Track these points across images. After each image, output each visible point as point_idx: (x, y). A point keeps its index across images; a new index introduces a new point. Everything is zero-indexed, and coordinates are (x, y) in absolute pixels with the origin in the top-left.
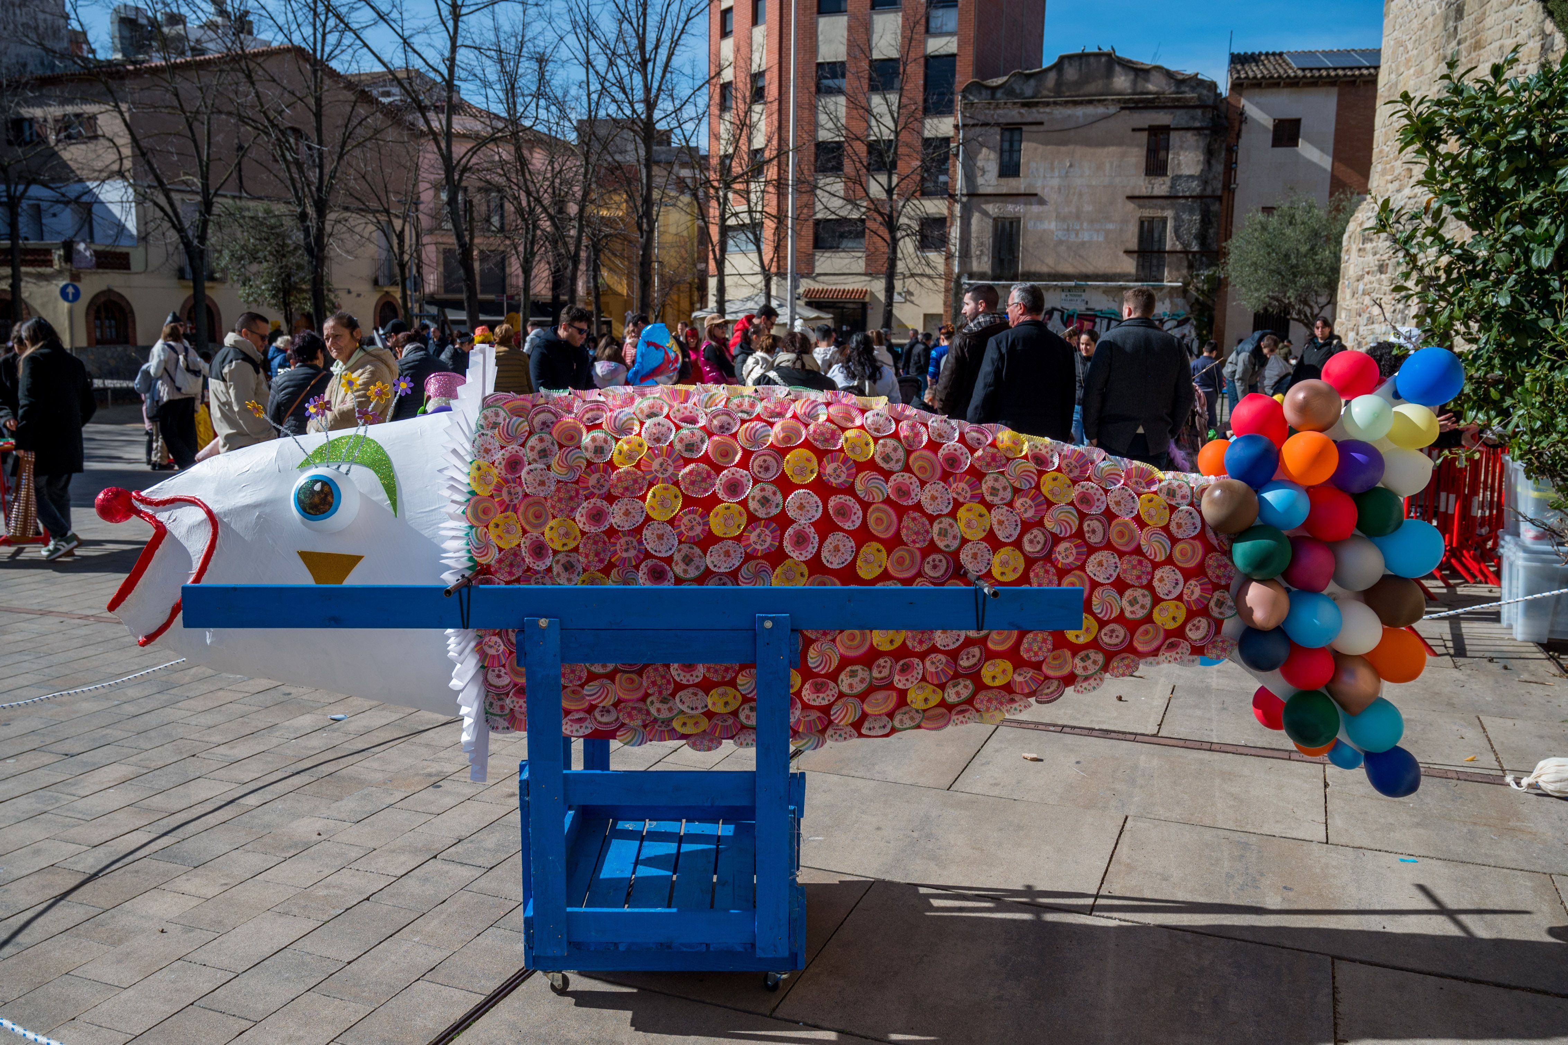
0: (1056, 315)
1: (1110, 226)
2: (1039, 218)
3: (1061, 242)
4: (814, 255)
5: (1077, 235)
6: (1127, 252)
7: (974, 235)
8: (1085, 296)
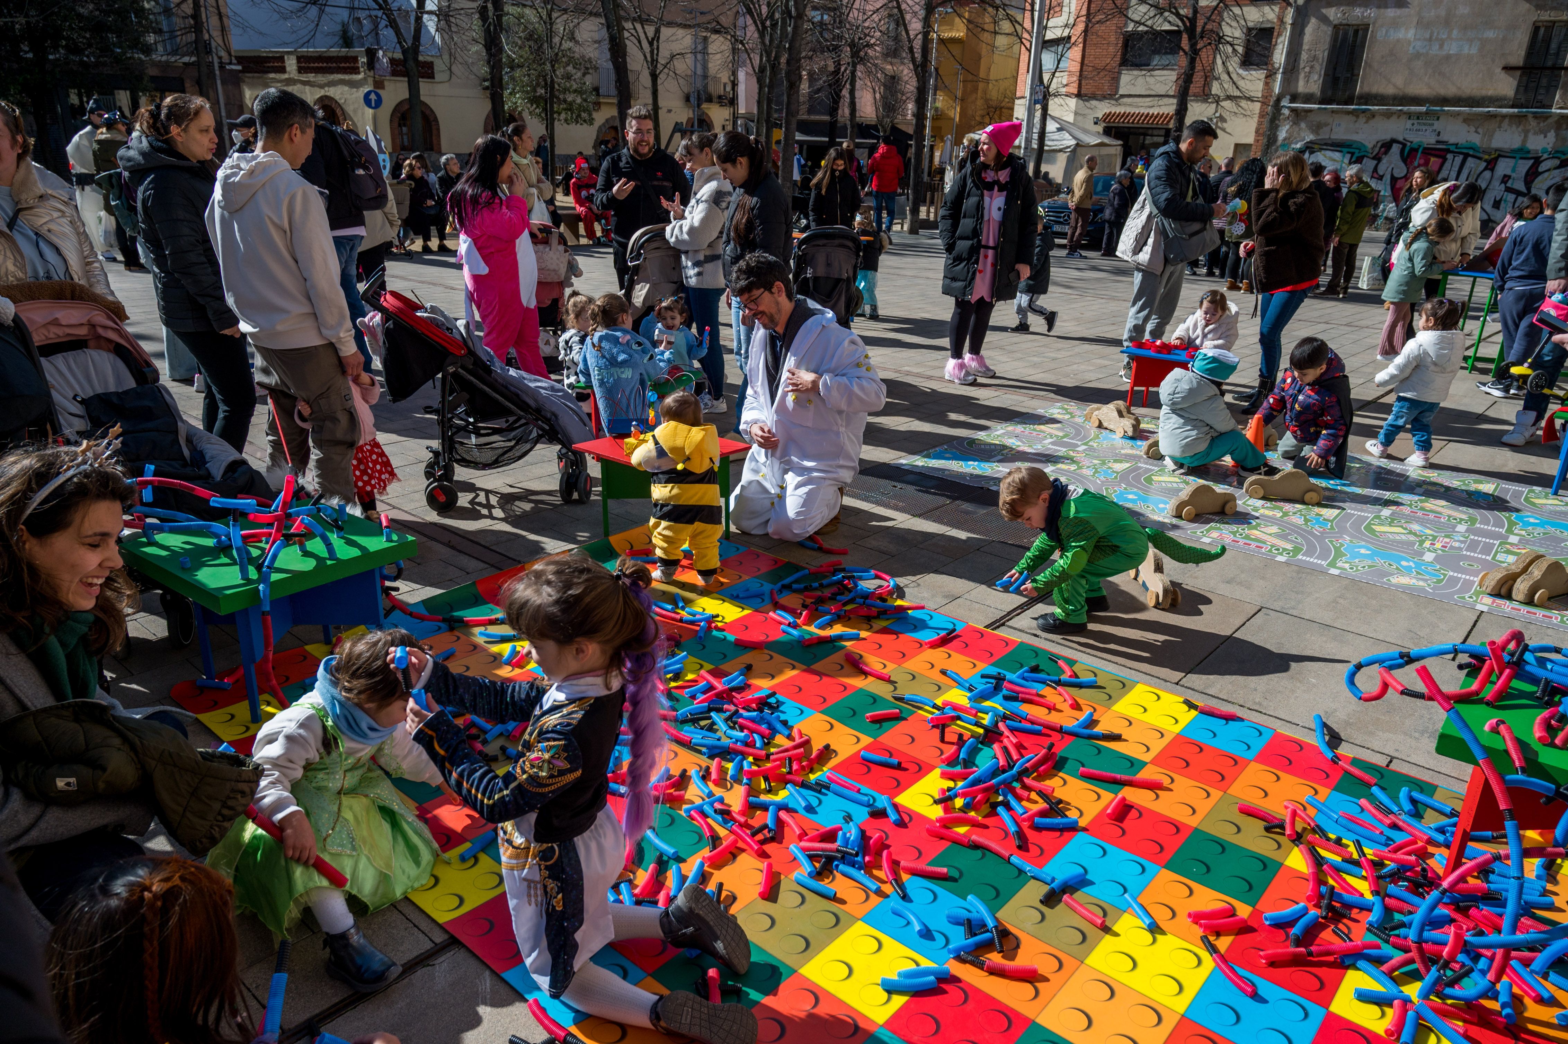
0: (1396, 148)
1: (1490, 34)
2: (1395, 24)
3: (1417, 56)
4: (1120, 73)
5: (1441, 46)
6: (1507, 69)
7: (1305, 47)
8: (1437, 125)
